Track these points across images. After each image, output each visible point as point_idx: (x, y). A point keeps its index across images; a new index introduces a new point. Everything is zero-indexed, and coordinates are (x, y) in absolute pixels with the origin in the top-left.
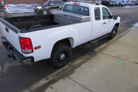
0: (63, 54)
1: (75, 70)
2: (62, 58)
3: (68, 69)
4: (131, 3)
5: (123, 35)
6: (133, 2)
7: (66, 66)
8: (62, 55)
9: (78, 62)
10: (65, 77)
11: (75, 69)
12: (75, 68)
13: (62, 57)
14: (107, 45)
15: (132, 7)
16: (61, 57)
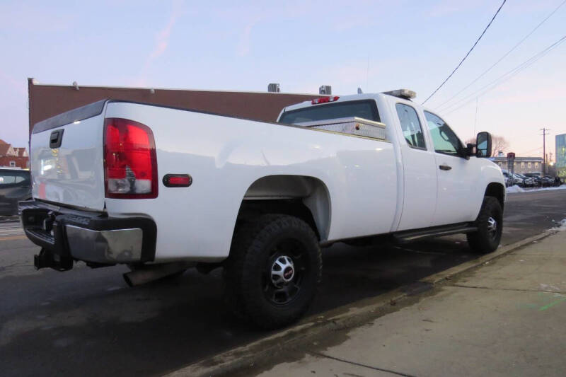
0: (286, 258)
1: (349, 334)
2: (281, 273)
3: (311, 333)
4: (524, 179)
5: (531, 243)
6: (530, 175)
7: (300, 325)
8: (283, 261)
9: (355, 311)
10: (303, 357)
11: (347, 332)
12: (347, 328)
13: (283, 267)
14: (476, 268)
15: (533, 190)
16: (278, 268)
